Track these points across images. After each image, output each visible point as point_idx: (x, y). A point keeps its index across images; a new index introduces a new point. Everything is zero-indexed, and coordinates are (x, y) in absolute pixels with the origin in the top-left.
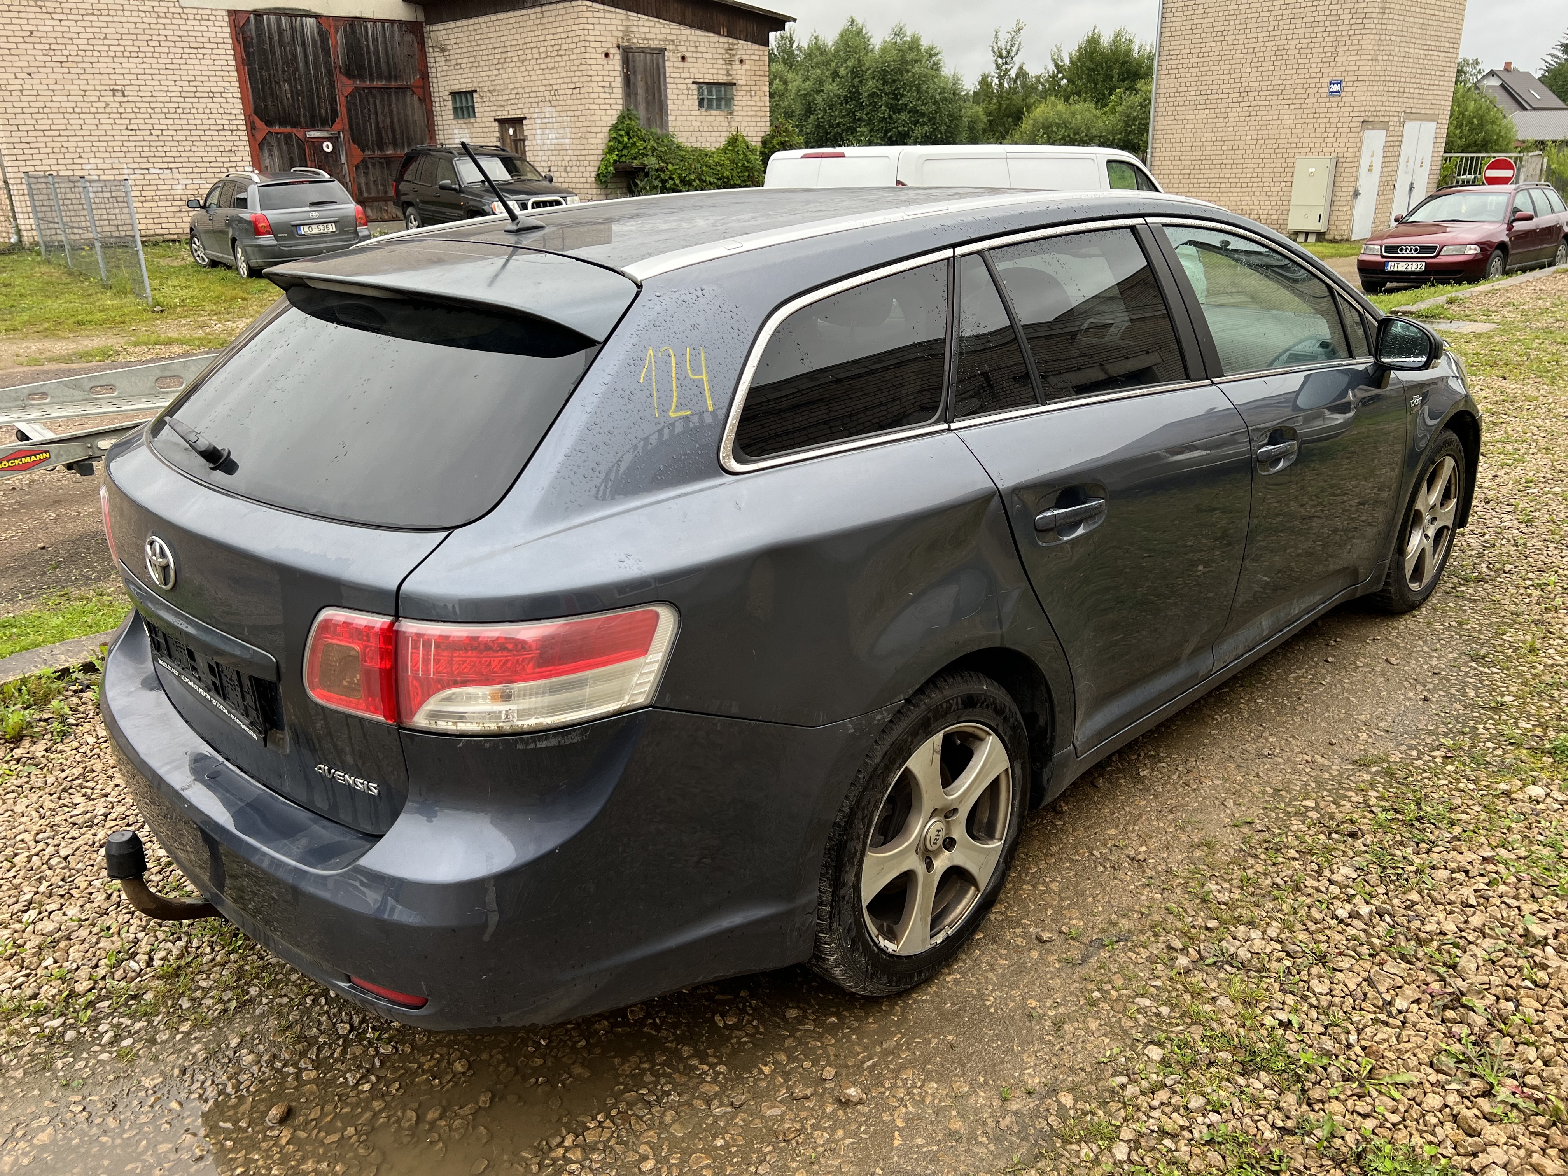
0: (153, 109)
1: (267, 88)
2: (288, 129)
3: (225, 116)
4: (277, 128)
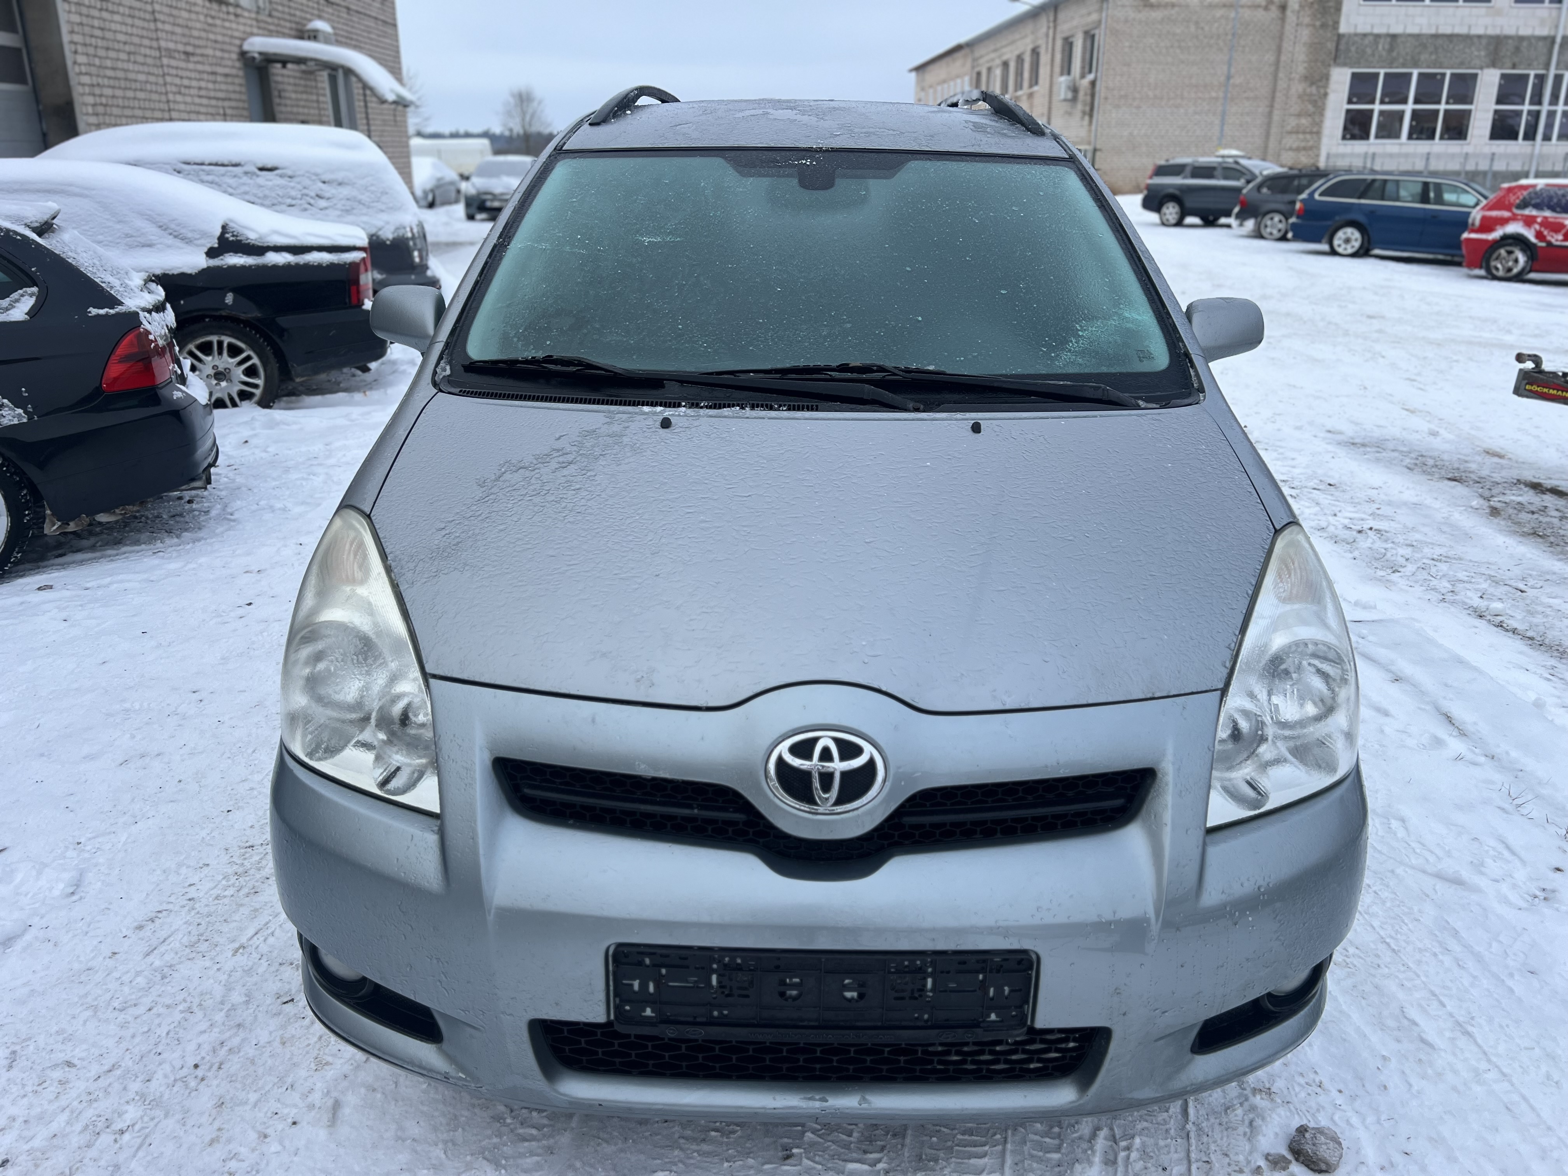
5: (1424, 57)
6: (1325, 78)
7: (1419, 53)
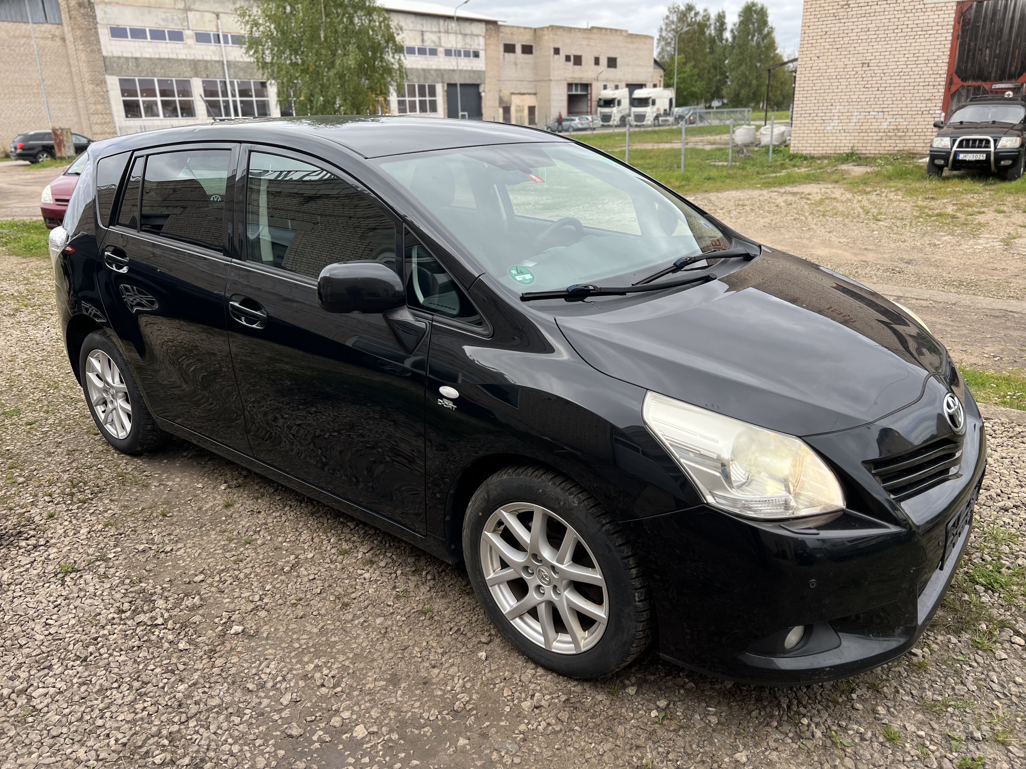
0: (884, 74)
1: (971, 54)
2: (979, 83)
3: (932, 76)
4: (970, 83)
5: (157, 70)
6: (104, 82)
7: (154, 68)
